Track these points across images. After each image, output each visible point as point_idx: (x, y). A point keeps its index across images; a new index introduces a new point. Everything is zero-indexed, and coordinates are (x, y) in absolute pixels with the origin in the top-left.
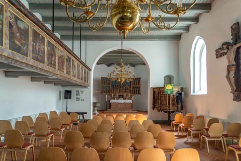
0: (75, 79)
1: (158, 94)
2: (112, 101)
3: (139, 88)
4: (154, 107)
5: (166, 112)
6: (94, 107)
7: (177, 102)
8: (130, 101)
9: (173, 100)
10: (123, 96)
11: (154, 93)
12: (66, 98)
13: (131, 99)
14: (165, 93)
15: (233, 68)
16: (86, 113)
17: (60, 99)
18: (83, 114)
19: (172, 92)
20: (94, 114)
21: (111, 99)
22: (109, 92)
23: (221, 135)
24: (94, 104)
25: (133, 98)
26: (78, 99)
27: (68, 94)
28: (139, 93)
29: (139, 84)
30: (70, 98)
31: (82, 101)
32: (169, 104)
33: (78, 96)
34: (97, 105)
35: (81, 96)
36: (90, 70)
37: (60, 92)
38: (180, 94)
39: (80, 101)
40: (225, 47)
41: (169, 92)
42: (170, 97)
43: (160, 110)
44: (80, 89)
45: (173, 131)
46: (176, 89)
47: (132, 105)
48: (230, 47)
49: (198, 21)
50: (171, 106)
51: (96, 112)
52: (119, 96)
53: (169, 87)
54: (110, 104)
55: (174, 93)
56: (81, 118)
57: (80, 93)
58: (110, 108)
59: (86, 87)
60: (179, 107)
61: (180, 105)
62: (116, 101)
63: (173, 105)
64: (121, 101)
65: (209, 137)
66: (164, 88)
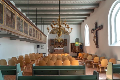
0: (42, 41)
1: (73, 45)
2: (55, 49)
3: (66, 43)
4: (72, 51)
5: (76, 53)
6: (48, 51)
7: (80, 48)
8: (63, 49)
9: (79, 48)
10: (59, 46)
11: (72, 45)
12: (37, 48)
13: (63, 48)
14: (76, 45)
15: (95, 37)
16: (45, 54)
17: (35, 48)
18: (44, 54)
19: (78, 45)
20: (48, 54)
21: (55, 48)
22: (53, 45)
23: (98, 62)
24: (48, 50)
25: (64, 47)
26: (42, 48)
27: (38, 46)
28: (66, 45)
29: (66, 41)
30: (39, 48)
31: (44, 49)
32: (77, 50)
33: (42, 47)
34: (49, 51)
35: (43, 47)
36: (46, 36)
37: (35, 45)
38: (81, 46)
39: (43, 49)
40: (93, 30)
41: (77, 45)
42: (77, 47)
43: (74, 52)
44: (43, 44)
45: (78, 60)
46: (80, 44)
47: (63, 50)
48: (94, 30)
49: (86, 19)
50: (78, 50)
51: (49, 53)
52: (58, 46)
53: (77, 43)
54: (54, 50)
55: (79, 45)
56: (44, 55)
57: (43, 46)
58: (54, 51)
59: (45, 43)
60: (81, 51)
61: (81, 50)
62: (57, 49)
63: (79, 50)
64: (59, 49)
65: (94, 62)
66: (75, 43)
